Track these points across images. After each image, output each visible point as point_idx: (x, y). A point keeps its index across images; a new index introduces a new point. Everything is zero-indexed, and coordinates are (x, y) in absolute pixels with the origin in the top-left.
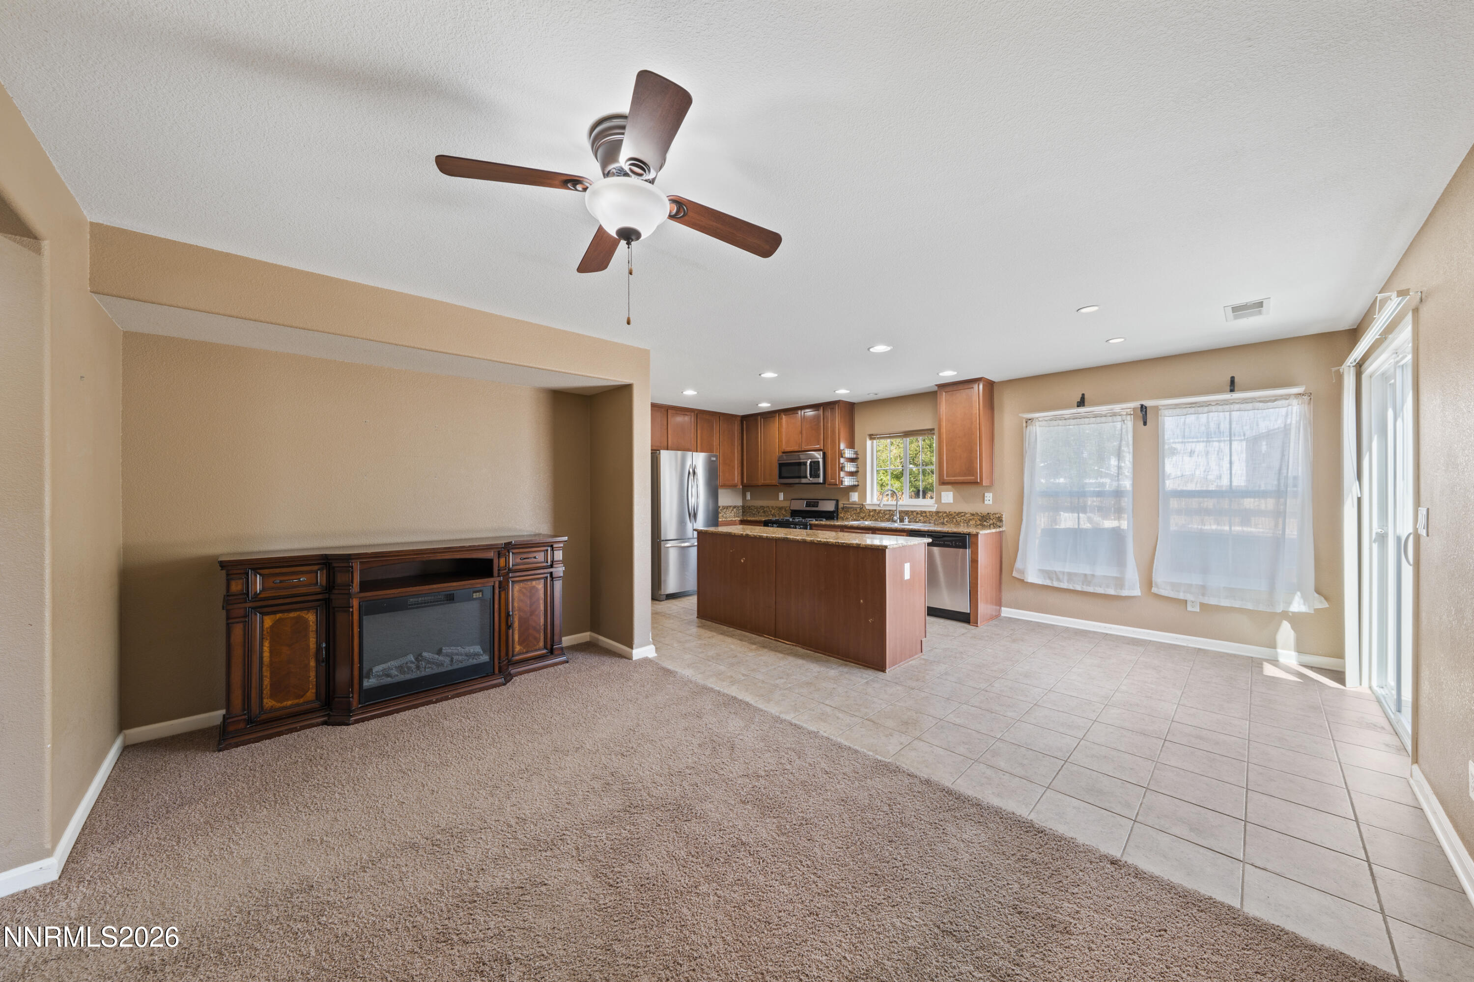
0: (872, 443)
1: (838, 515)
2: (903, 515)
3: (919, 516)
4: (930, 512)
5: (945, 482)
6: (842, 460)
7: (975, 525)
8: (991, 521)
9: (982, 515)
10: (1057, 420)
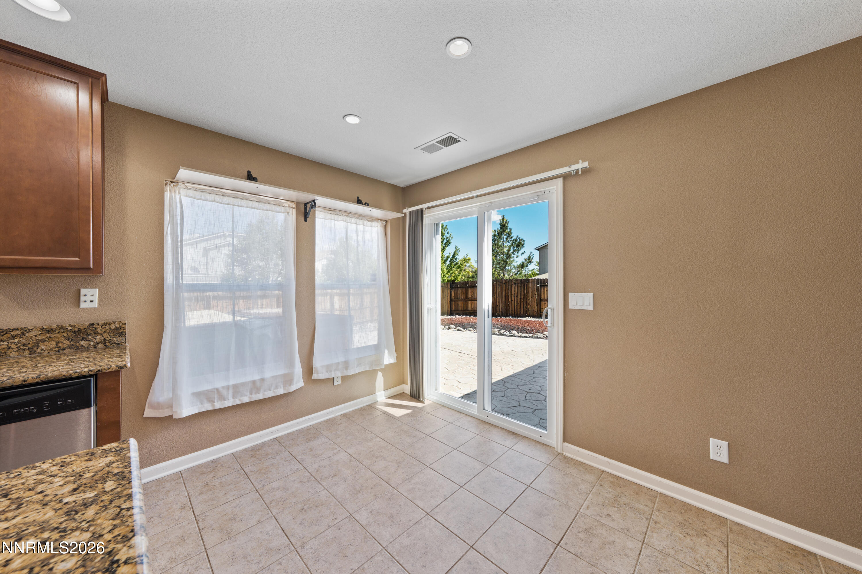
7: (57, 349)
8: (98, 337)
9: (76, 329)
10: (214, 193)
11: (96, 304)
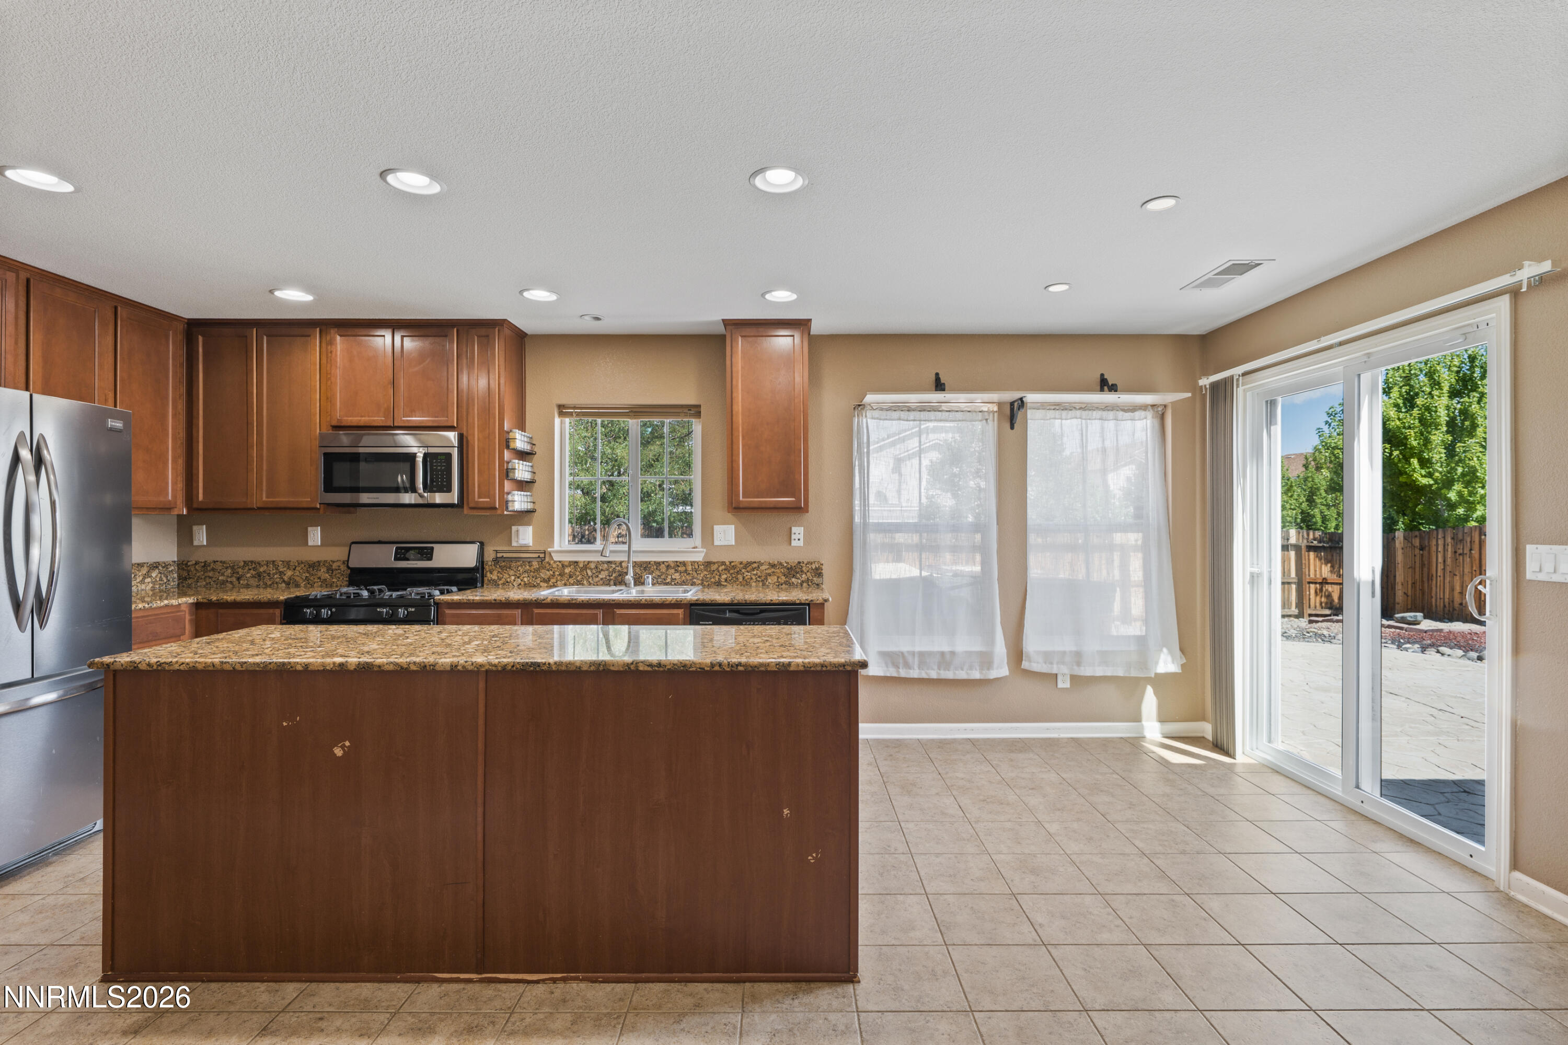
0: (562, 423)
1: (483, 576)
2: (638, 570)
3: (673, 571)
4: (693, 563)
5: (741, 506)
6: (507, 455)
7: (777, 584)
8: (803, 576)
9: (789, 566)
10: (899, 410)
11: (801, 543)
